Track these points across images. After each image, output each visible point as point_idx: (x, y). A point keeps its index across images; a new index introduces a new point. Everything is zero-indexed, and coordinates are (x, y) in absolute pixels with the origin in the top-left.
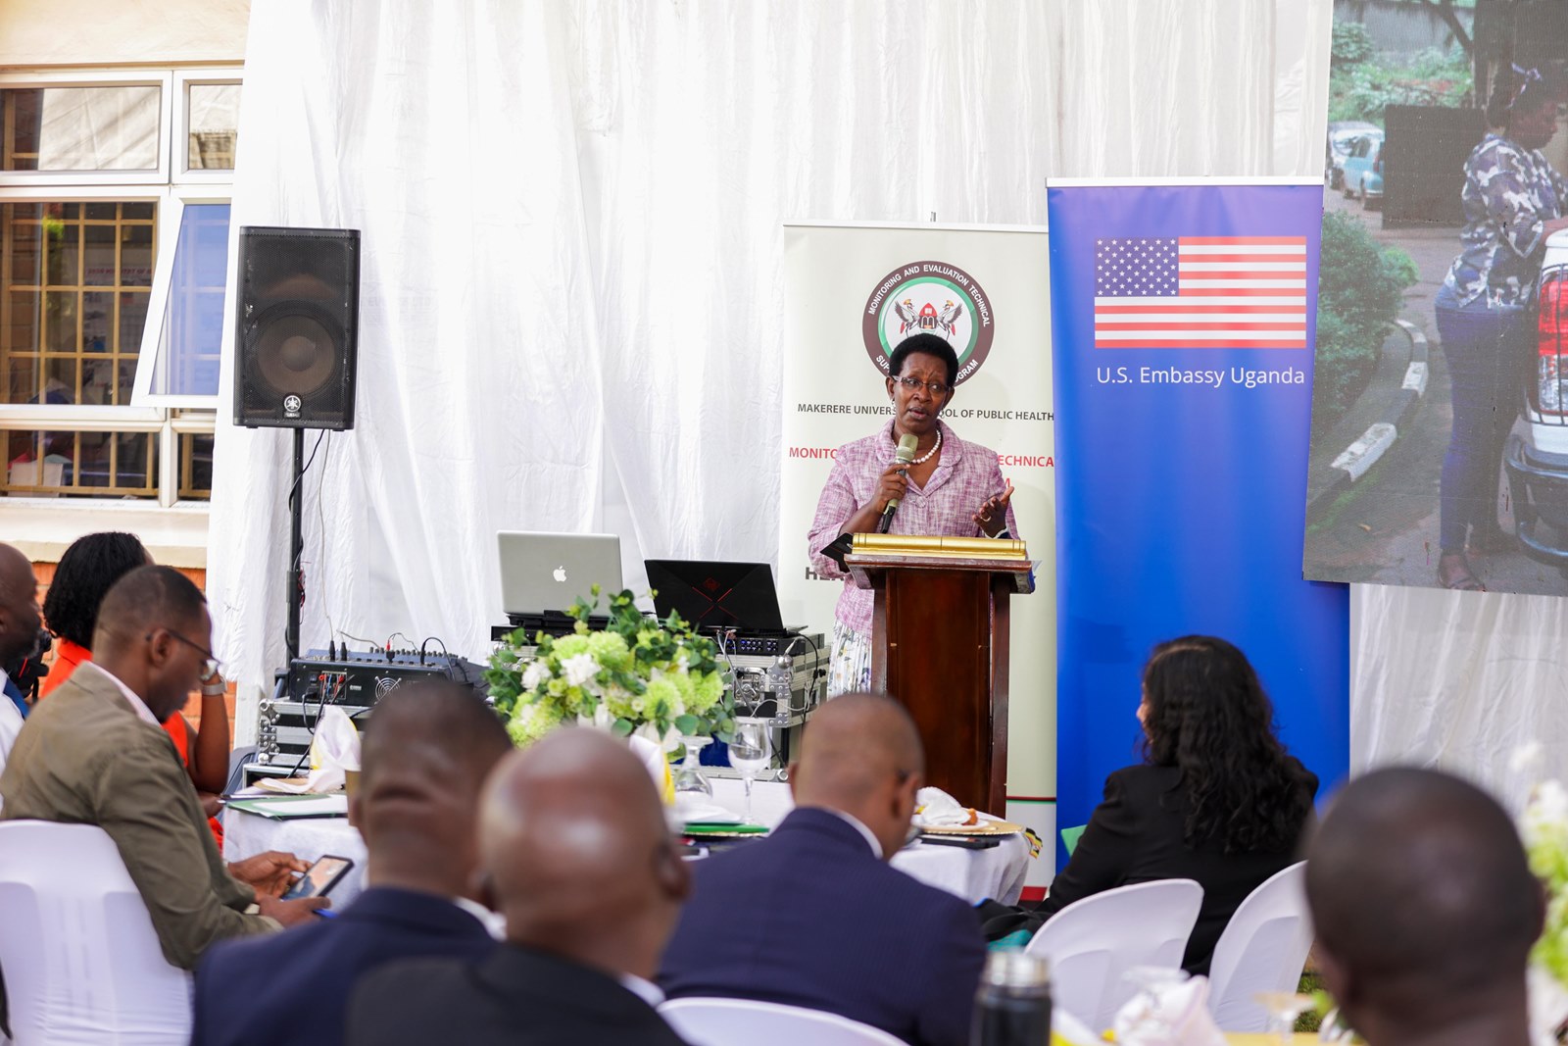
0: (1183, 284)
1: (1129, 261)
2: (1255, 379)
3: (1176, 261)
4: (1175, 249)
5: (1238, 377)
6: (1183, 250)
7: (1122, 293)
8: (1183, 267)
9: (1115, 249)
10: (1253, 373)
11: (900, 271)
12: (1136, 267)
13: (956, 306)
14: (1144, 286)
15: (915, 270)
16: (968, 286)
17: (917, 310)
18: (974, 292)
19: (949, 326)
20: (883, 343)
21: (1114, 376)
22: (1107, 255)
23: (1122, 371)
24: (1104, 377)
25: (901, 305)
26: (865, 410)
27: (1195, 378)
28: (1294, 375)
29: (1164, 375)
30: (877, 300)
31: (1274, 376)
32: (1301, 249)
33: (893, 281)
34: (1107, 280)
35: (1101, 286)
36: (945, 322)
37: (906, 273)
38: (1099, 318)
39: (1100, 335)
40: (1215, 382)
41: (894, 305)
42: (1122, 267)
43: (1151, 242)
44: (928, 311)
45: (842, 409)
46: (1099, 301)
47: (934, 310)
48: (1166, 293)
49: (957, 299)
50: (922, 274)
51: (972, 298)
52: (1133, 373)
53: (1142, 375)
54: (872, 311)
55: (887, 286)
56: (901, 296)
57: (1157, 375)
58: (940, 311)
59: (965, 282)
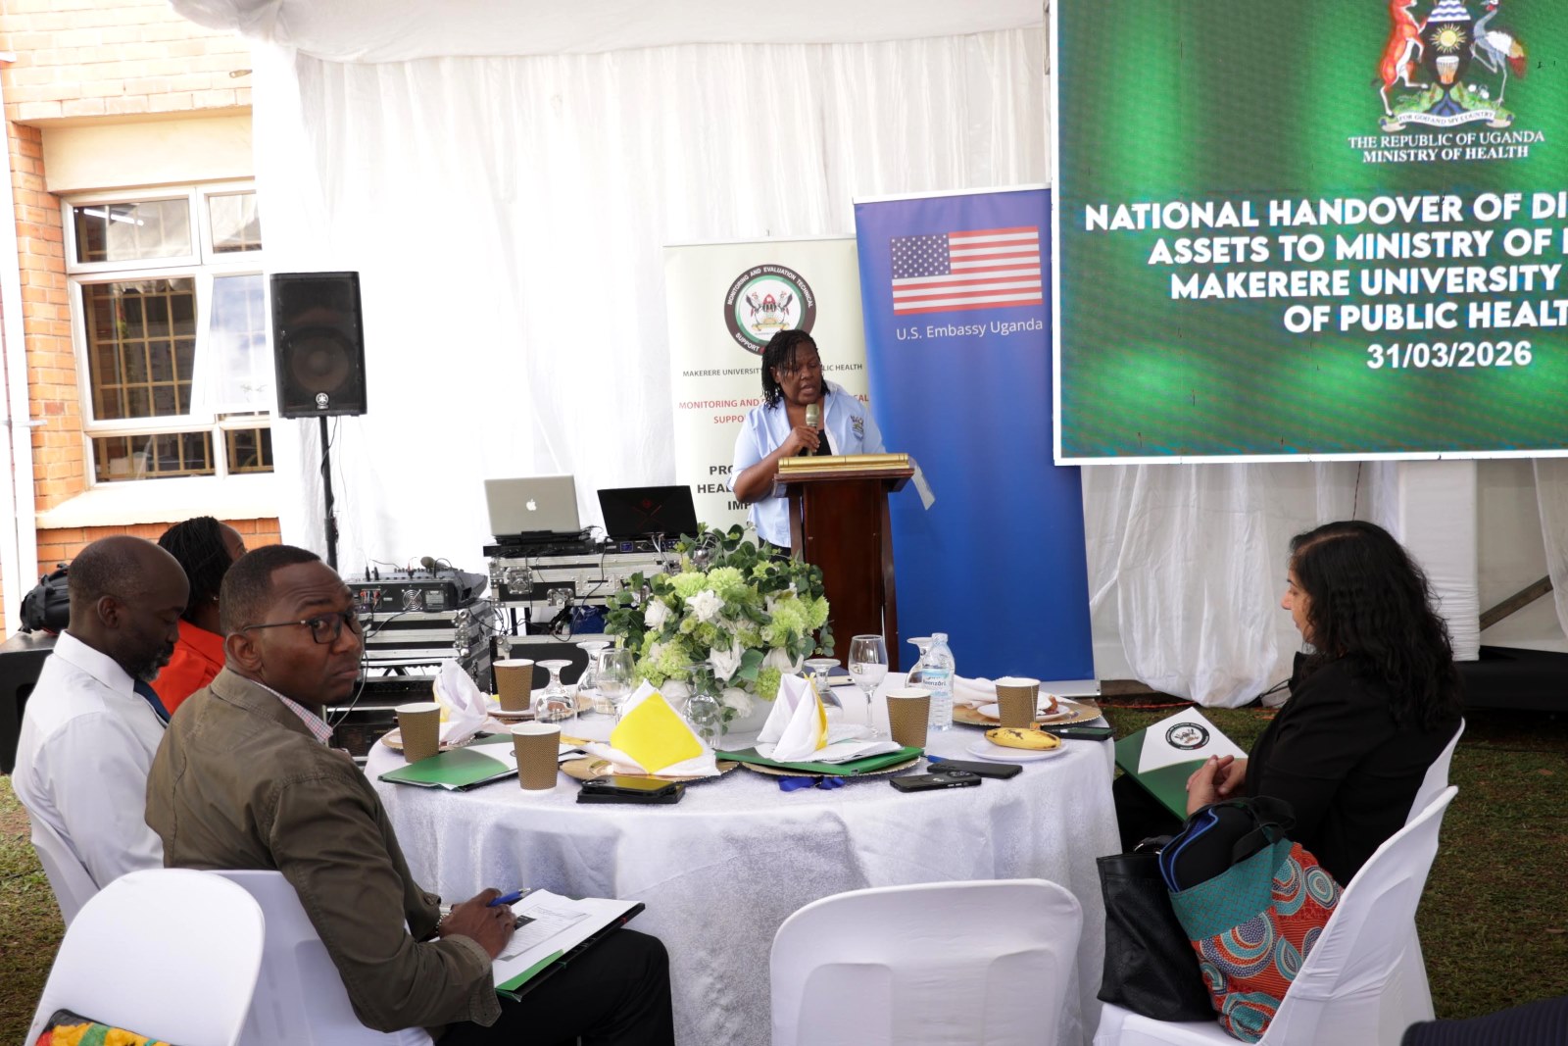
0: (954, 266)
1: (915, 252)
2: (1008, 328)
3: (948, 249)
4: (946, 241)
5: (995, 328)
6: (953, 242)
7: (911, 275)
8: (953, 254)
9: (904, 244)
10: (1007, 325)
11: (748, 273)
12: (920, 256)
13: (788, 295)
14: (926, 269)
15: (758, 271)
16: (795, 280)
17: (761, 300)
18: (800, 283)
19: (784, 309)
20: (739, 324)
21: (909, 333)
22: (899, 249)
23: (915, 331)
24: (902, 336)
25: (750, 296)
26: (730, 372)
27: (965, 331)
28: (1035, 324)
29: (944, 331)
30: (733, 294)
31: (1021, 326)
32: (1035, 235)
33: (743, 280)
34: (900, 267)
35: (896, 272)
36: (782, 306)
37: (752, 274)
38: (896, 294)
39: (897, 306)
40: (980, 333)
41: (745, 298)
42: (910, 257)
43: (929, 237)
44: (769, 299)
45: (714, 372)
46: (896, 282)
47: (773, 299)
48: (942, 273)
49: (789, 290)
50: (763, 274)
51: (799, 288)
52: (922, 331)
53: (928, 332)
54: (730, 302)
55: (739, 284)
56: (749, 290)
57: (939, 332)
58: (777, 299)
59: (794, 277)
